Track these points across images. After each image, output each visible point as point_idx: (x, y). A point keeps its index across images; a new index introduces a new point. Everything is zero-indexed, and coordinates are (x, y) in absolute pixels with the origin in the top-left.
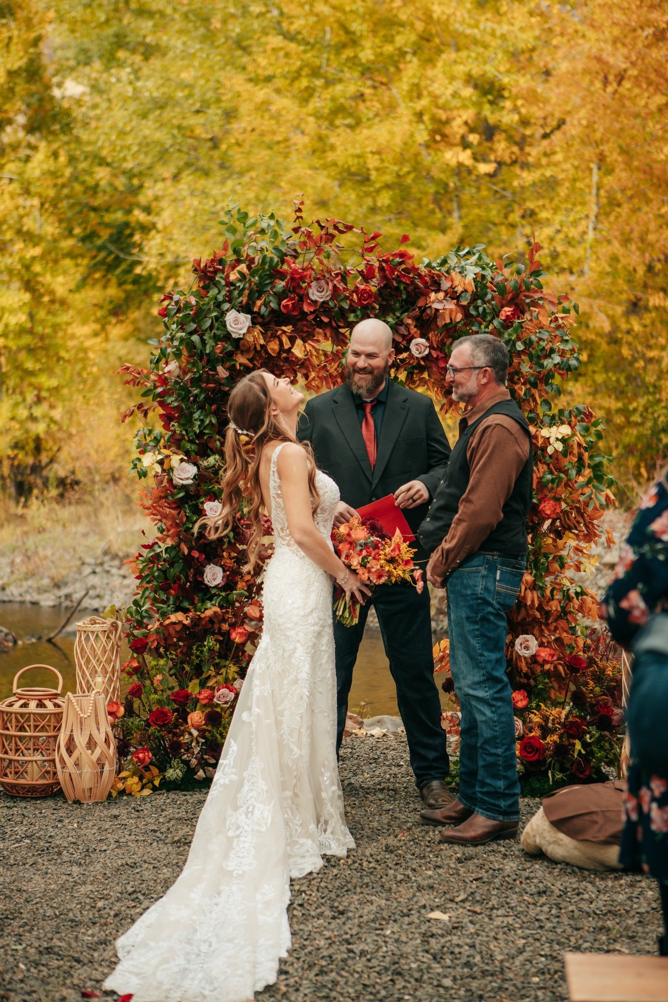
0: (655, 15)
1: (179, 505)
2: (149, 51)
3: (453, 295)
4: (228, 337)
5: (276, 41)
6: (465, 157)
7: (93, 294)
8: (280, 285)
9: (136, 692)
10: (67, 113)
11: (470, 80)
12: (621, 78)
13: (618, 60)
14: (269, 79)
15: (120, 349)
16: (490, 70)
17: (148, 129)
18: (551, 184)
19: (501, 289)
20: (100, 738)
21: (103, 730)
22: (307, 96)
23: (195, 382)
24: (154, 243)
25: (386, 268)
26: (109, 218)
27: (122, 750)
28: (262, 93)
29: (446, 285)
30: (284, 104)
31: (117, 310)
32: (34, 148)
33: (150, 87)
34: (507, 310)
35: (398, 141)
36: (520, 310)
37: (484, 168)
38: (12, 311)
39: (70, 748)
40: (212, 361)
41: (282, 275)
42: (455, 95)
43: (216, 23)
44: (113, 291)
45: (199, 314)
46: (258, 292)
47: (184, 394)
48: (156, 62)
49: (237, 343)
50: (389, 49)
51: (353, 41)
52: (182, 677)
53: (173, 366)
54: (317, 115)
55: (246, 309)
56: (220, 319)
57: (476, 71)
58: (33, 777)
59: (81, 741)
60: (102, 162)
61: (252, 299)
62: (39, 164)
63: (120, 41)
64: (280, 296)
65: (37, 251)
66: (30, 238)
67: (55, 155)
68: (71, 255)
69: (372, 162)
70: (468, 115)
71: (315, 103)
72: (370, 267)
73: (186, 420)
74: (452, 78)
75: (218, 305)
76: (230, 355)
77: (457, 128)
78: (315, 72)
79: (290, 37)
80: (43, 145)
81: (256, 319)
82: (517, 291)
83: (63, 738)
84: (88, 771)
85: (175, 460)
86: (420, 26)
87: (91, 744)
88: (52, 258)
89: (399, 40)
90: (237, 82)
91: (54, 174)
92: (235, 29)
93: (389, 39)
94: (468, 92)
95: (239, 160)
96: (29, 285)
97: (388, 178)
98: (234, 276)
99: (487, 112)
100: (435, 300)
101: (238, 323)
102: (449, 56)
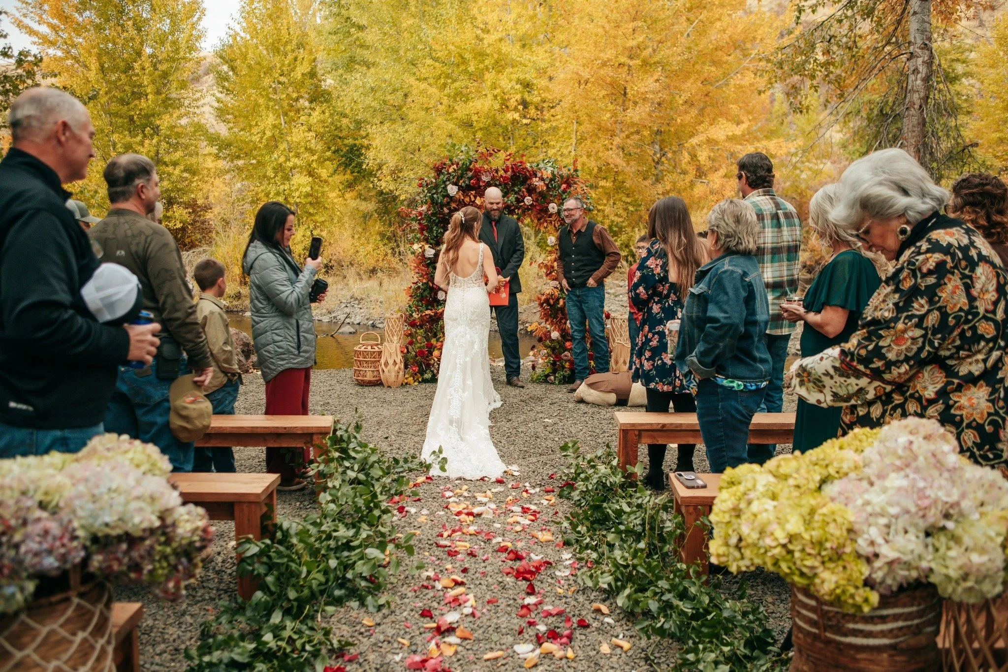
0: (602, 55)
1: (428, 266)
2: (368, 65)
3: (542, 179)
4: (448, 196)
5: (429, 62)
6: (516, 116)
7: (339, 178)
8: (470, 174)
9: (411, 343)
10: (329, 94)
11: (518, 81)
12: (587, 82)
13: (585, 74)
14: (425, 79)
15: (353, 204)
16: (528, 77)
17: (369, 100)
18: (555, 129)
19: (562, 176)
20: (398, 361)
21: (399, 358)
22: (445, 85)
23: (433, 214)
24: (371, 154)
25: (514, 168)
26: (346, 142)
27: (406, 367)
28: (423, 85)
29: (539, 175)
30: (433, 90)
31: (350, 186)
32: (314, 109)
33: (370, 82)
34: (564, 186)
35: (486, 108)
36: (569, 186)
37: (525, 121)
38: (304, 186)
39: (386, 364)
40: (442, 205)
41: (471, 170)
42: (512, 88)
43: (402, 53)
44: (348, 176)
45: (436, 187)
46: (461, 177)
47: (428, 218)
48: (372, 70)
49: (452, 198)
50: (481, 66)
51: (464, 61)
52: (428, 339)
53: (425, 208)
54: (449, 96)
55: (455, 184)
56: (445, 188)
57: (522, 77)
58: (369, 377)
59: (391, 362)
60: (345, 116)
61: (458, 180)
62: (316, 116)
63: (352, 60)
64: (470, 179)
65: (315, 157)
66: (312, 152)
67: (323, 112)
68: (329, 159)
69: (475, 118)
70: (518, 97)
71: (447, 91)
72: (507, 167)
73: (430, 230)
74: (511, 80)
75: (444, 182)
76: (448, 203)
77: (512, 103)
78: (448, 76)
79: (436, 60)
80: (318, 108)
81: (460, 188)
82: (568, 178)
83: (383, 361)
84: (393, 374)
85: (427, 247)
86: (496, 56)
87: (395, 363)
88: (321, 162)
89: (487, 62)
90: (412, 80)
91: (323, 121)
92: (410, 55)
93: (482, 62)
94: (518, 87)
95: (412, 116)
96: (311, 174)
97: (481, 125)
98: (451, 170)
99: (526, 95)
100: (536, 181)
101: (452, 190)
102: (509, 70)
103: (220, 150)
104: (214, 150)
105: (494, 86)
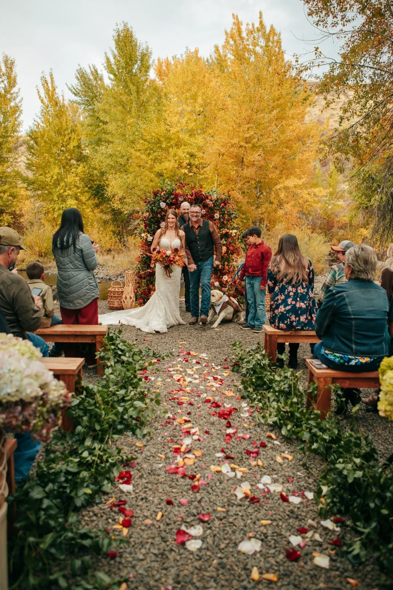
0: (232, 141)
1: (147, 245)
2: (109, 142)
3: (211, 200)
4: (160, 208)
5: (141, 141)
6: (186, 171)
7: (90, 202)
8: (172, 197)
9: (139, 287)
10: (88, 157)
11: (188, 153)
12: (223, 155)
13: (223, 150)
14: (139, 150)
15: (99, 215)
16: (193, 151)
17: (108, 161)
18: (207, 178)
19: (222, 199)
20: (132, 296)
21: (133, 295)
22: (149, 154)
23: (152, 218)
24: (109, 189)
25: (196, 193)
26: (95, 183)
27: (136, 300)
28: (138, 154)
29: (210, 198)
30: (143, 156)
31: (97, 206)
32: (79, 165)
33: (110, 151)
34: (223, 204)
35: (171, 166)
36: (225, 204)
37: (190, 174)
39: (126, 298)
40: (157, 213)
41: (173, 194)
42: (185, 157)
43: (127, 136)
44: (96, 201)
45: (154, 203)
46: (168, 198)
47: (149, 219)
48: (111, 145)
49: (162, 209)
50: (169, 145)
51: (160, 142)
52: (148, 285)
53: (148, 214)
54: (151, 160)
55: (164, 202)
56: (159, 204)
57: (190, 151)
58: (116, 305)
59: (128, 297)
60: (96, 169)
61: (166, 200)
62: (80, 169)
63: (100, 140)
64: (172, 199)
65: (80, 190)
66: (78, 188)
67: (84, 167)
68: (86, 192)
69: (165, 171)
70: (187, 161)
71: (151, 157)
72: (192, 193)
73: (151, 227)
74: (184, 153)
75: (158, 201)
76: (160, 213)
77: (185, 164)
78: (151, 149)
79: (145, 140)
80: (81, 165)
81: (167, 204)
82: (225, 200)
83: (124, 296)
84: (130, 304)
85: (149, 235)
86: (176, 140)
87: (131, 298)
88: (82, 193)
89: (172, 143)
90: (132, 151)
91: (84, 172)
92: (131, 138)
93: (168, 142)
94: (188, 156)
95: (131, 169)
96: (77, 199)
98: (162, 194)
99: (192, 161)
100: (208, 201)
101: (163, 205)
102: (183, 147)
103: (28, 185)
104: (25, 185)
105: (175, 155)
